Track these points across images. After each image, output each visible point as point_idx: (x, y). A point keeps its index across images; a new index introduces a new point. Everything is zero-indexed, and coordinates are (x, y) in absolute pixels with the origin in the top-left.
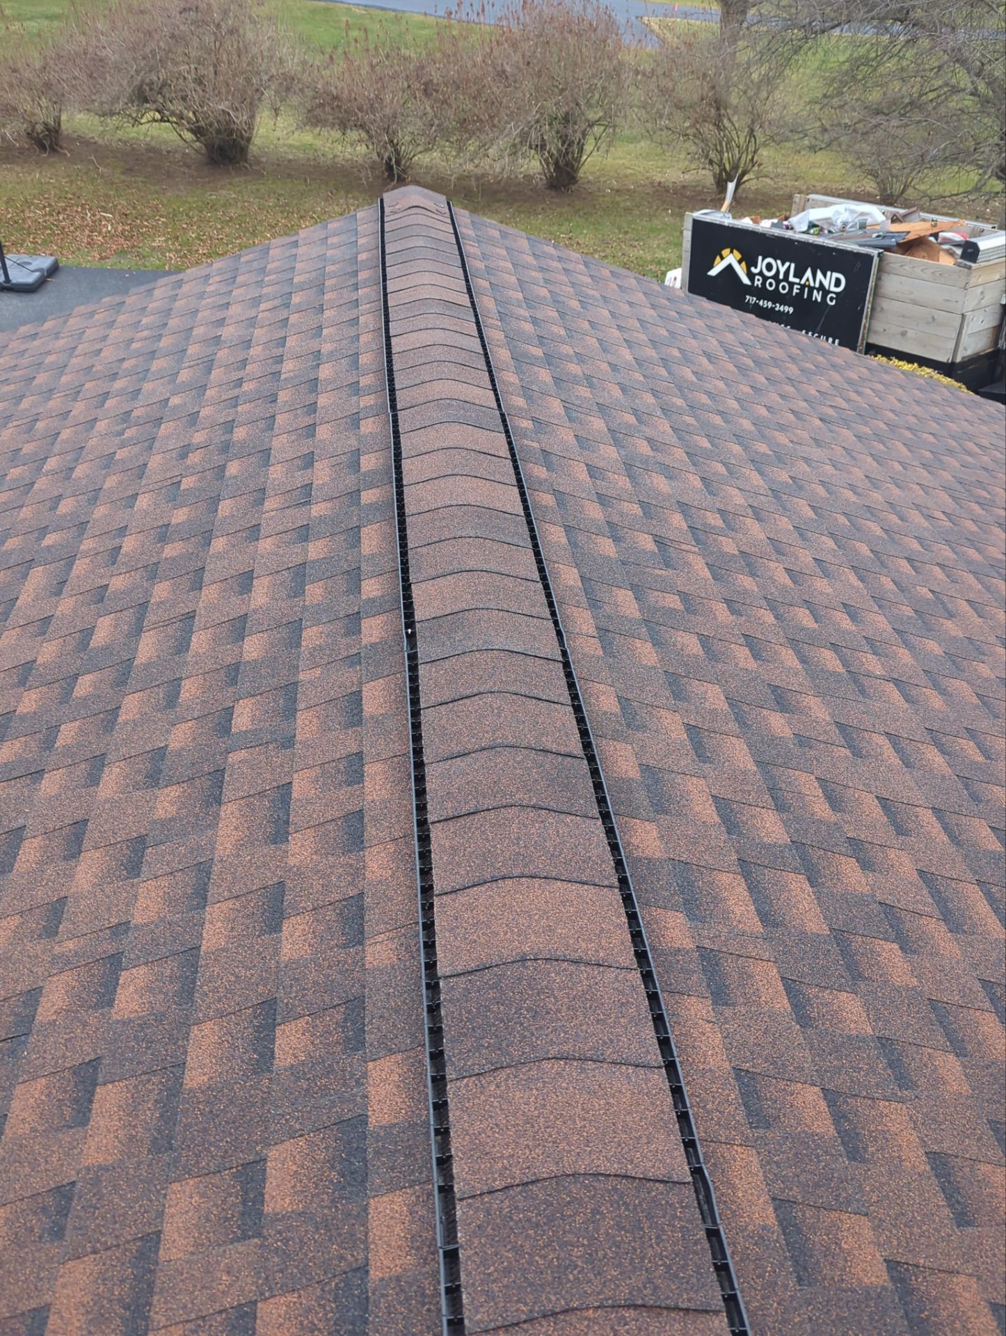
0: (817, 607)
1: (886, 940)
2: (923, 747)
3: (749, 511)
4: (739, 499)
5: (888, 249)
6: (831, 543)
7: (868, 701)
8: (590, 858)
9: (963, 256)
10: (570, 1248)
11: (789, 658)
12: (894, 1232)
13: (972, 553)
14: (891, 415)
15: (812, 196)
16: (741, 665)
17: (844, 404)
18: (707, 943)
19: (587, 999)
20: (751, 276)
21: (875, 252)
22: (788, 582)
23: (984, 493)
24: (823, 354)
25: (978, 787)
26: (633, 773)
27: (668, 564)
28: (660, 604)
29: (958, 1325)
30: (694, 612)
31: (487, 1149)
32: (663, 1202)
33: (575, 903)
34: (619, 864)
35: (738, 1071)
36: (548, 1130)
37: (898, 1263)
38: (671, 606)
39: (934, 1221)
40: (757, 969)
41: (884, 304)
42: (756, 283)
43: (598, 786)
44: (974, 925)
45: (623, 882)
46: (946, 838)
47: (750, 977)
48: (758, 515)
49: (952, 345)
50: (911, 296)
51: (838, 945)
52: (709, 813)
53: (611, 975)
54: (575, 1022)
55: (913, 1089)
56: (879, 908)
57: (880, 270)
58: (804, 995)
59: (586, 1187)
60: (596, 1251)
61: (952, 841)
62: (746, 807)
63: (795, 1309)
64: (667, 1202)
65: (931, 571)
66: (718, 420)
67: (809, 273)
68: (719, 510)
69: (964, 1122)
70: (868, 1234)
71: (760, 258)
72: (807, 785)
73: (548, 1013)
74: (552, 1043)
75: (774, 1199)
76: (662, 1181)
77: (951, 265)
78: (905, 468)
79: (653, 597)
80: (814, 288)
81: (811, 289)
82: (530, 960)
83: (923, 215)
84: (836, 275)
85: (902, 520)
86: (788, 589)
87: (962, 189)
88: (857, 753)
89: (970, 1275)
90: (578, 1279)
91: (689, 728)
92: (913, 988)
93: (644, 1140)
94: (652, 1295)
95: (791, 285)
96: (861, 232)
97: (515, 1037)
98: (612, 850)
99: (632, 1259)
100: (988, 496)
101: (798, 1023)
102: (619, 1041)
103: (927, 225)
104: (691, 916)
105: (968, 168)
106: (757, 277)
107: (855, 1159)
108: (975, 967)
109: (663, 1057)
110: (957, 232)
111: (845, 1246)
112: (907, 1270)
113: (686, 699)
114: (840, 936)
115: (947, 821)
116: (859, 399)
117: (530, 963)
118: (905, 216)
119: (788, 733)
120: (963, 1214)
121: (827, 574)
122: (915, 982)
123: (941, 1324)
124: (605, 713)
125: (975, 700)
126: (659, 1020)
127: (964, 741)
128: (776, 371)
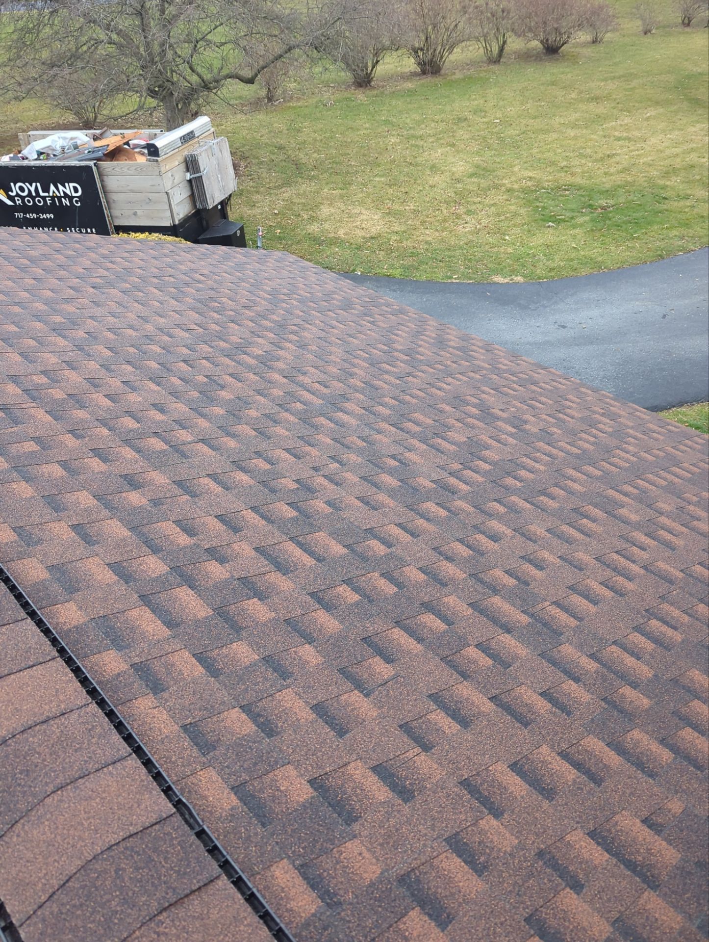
0: (135, 413)
1: (249, 599)
2: (232, 474)
3: (64, 365)
4: (53, 360)
5: (99, 159)
6: (130, 368)
7: (190, 460)
8: (30, 647)
9: (150, 154)
10: (108, 904)
11: (128, 453)
12: (308, 762)
13: (222, 344)
14: (139, 271)
15: (31, 133)
16: (96, 470)
17: (105, 273)
18: (137, 660)
19: (62, 741)
20: (11, 198)
21: (91, 163)
22: (109, 403)
23: (216, 304)
24: (78, 243)
25: (272, 484)
26: (44, 575)
27: (17, 423)
28: (22, 451)
29: (358, 791)
30: (50, 448)
31: (27, 881)
32: (162, 835)
33: (30, 683)
34: (54, 641)
35: (184, 728)
36: (66, 841)
37: (315, 778)
38: (30, 450)
39: (327, 743)
40: (176, 658)
41: (114, 197)
42: (17, 202)
43: (19, 597)
44: (296, 564)
45: (62, 651)
46: (264, 522)
47: (172, 665)
48: (71, 365)
49: (168, 214)
50: (129, 188)
51: (221, 617)
52: (109, 576)
53: (74, 716)
54: (59, 761)
55: (291, 676)
56: (238, 582)
57: (100, 175)
58: (210, 658)
59: (106, 860)
60: (127, 894)
61: (268, 522)
62: (133, 561)
63: (267, 843)
64: (164, 834)
65: (201, 364)
66: (17, 309)
67: (52, 188)
68: (41, 372)
69: (325, 678)
70: (294, 773)
71: (12, 184)
72: (169, 529)
73: (36, 766)
74: (47, 784)
75: (232, 789)
76: (156, 823)
77: (145, 161)
78: (161, 303)
79: (13, 449)
80: (61, 197)
81: (59, 198)
82: (10, 738)
83: (113, 131)
84: (72, 185)
85: (171, 337)
86: (111, 408)
87: (131, 110)
88: (194, 495)
89: (356, 760)
90: (121, 918)
91: (74, 527)
92: (274, 619)
93: (136, 805)
94: (173, 895)
95: (44, 198)
96: (76, 151)
97: (18, 796)
98: (45, 634)
99: (153, 883)
100: (220, 305)
101: (212, 676)
102: (95, 754)
103: (119, 138)
104: (120, 648)
105: (130, 94)
106: (16, 198)
107: (272, 736)
108: (303, 588)
109: (130, 747)
110: (140, 139)
111: (282, 788)
112: (322, 779)
113: (65, 509)
114: (221, 612)
115: (262, 511)
116: (114, 266)
117: (10, 741)
118: (101, 134)
119: (144, 501)
120: (342, 729)
121: (134, 389)
122: (273, 614)
123: (350, 796)
124: (7, 543)
125: (254, 433)
126: (119, 726)
127: (256, 460)
128: (49, 263)
